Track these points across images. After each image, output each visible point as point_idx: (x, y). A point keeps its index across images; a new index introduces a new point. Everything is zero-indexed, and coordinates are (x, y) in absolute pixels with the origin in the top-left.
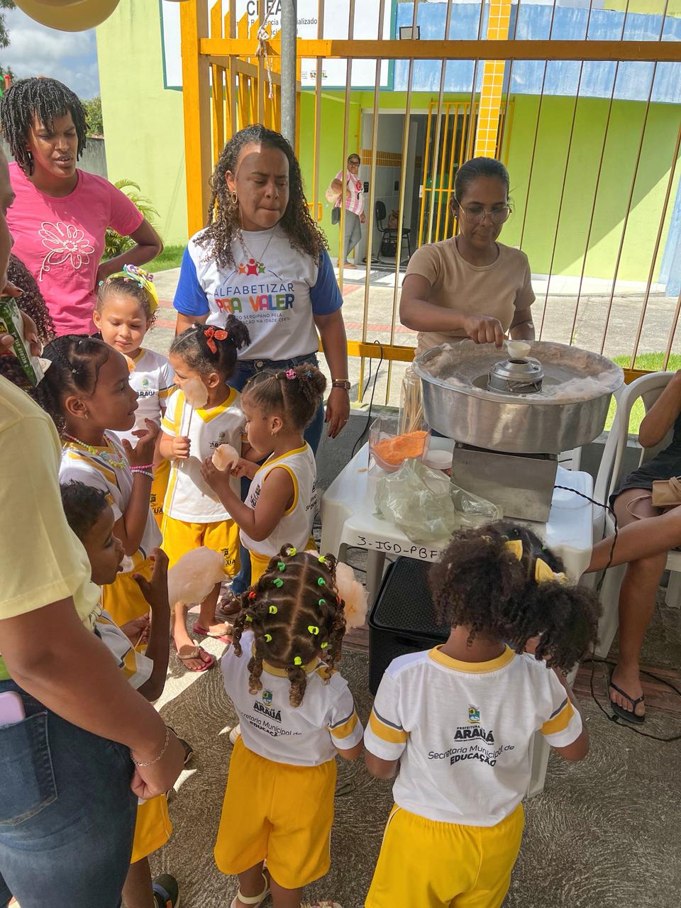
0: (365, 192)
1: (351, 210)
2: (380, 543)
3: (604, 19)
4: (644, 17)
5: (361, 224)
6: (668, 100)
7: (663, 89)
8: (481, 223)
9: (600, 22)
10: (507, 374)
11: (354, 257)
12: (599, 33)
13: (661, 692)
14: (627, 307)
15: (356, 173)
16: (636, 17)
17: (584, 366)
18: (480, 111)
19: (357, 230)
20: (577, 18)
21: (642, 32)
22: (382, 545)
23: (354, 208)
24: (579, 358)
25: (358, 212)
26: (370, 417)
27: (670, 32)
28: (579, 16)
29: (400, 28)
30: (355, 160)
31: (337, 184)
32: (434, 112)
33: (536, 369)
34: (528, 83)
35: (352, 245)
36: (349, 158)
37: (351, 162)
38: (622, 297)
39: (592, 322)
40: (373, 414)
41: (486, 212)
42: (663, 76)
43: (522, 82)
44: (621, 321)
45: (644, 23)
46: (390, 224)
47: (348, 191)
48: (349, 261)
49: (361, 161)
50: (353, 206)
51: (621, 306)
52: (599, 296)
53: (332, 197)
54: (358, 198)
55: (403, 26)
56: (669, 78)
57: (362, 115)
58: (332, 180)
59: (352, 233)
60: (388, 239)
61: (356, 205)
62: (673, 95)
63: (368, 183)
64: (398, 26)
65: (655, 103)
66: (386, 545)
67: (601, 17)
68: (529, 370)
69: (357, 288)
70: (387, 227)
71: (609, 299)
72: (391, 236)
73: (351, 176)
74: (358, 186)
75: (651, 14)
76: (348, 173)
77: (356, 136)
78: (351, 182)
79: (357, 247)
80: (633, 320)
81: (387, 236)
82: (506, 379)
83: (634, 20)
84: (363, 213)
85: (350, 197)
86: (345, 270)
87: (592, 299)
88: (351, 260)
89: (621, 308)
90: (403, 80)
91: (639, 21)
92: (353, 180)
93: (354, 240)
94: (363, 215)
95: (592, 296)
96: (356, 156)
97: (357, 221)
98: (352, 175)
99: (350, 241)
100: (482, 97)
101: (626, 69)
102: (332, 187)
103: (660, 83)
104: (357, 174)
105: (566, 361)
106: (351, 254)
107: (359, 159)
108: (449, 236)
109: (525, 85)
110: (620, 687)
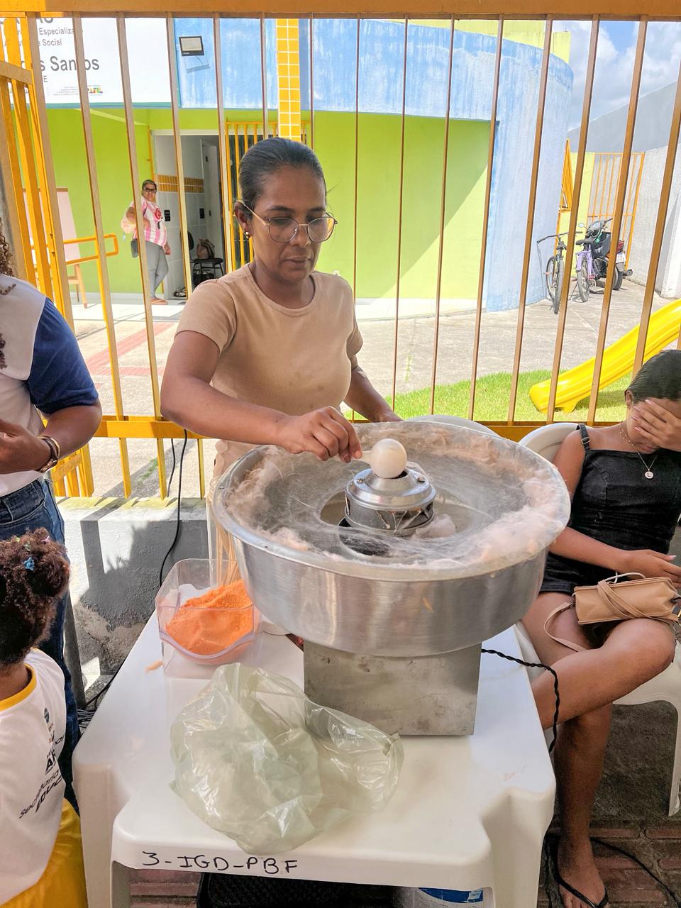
0: (166, 220)
1: (152, 240)
2: (186, 858)
3: (395, 32)
4: (434, 30)
5: (166, 256)
6: (466, 116)
7: (460, 105)
8: (292, 241)
9: (391, 35)
10: (376, 499)
11: (163, 292)
12: (392, 46)
13: (621, 871)
14: (453, 326)
15: (154, 200)
16: (427, 30)
17: (487, 459)
18: (279, 128)
19: (162, 263)
20: (367, 31)
21: (434, 46)
22: (191, 862)
23: (156, 239)
24: (476, 446)
25: (160, 243)
26: (179, 522)
27: (460, 46)
28: (370, 28)
29: (180, 38)
30: (151, 187)
31: (132, 212)
32: (232, 132)
33: (421, 482)
34: (326, 99)
35: (159, 279)
36: (144, 184)
37: (147, 189)
38: (447, 316)
39: (423, 346)
40: (185, 516)
41: (300, 223)
42: (458, 92)
43: (320, 98)
44: (451, 341)
45: (435, 37)
46: (199, 254)
47: (146, 220)
48: (157, 296)
49: (157, 187)
50: (154, 237)
51: (448, 325)
52: (425, 317)
53: (129, 228)
54: (159, 228)
55: (183, 36)
56: (465, 93)
57: (152, 138)
58: (127, 210)
59: (157, 266)
60: (199, 270)
61: (158, 235)
62: (470, 110)
63: (169, 211)
64: (178, 36)
65: (454, 120)
66: (199, 860)
67: (391, 30)
68: (410, 487)
69: (169, 326)
70: (197, 258)
71: (434, 319)
72: (202, 268)
73: (148, 205)
74: (157, 214)
75: (440, 27)
76: (143, 200)
77: (149, 160)
78: (148, 210)
79: (165, 280)
80: (462, 340)
81: (198, 266)
82: (375, 508)
83: (424, 33)
84: (167, 243)
85: (149, 226)
86: (153, 307)
87: (419, 320)
88: (159, 295)
89: (449, 328)
90: (191, 96)
91: (430, 35)
92: (151, 209)
93: (160, 273)
94: (167, 246)
95: (416, 317)
96: (152, 182)
97: (163, 251)
98: (149, 203)
99: (156, 275)
100: (279, 113)
101: (422, 85)
102: (127, 216)
103: (456, 99)
104: (155, 202)
105: (455, 452)
106: (159, 288)
107: (155, 185)
108: (247, 260)
109: (324, 102)
110: (574, 886)
